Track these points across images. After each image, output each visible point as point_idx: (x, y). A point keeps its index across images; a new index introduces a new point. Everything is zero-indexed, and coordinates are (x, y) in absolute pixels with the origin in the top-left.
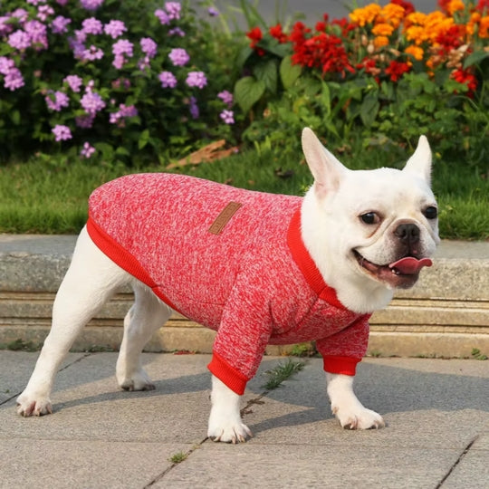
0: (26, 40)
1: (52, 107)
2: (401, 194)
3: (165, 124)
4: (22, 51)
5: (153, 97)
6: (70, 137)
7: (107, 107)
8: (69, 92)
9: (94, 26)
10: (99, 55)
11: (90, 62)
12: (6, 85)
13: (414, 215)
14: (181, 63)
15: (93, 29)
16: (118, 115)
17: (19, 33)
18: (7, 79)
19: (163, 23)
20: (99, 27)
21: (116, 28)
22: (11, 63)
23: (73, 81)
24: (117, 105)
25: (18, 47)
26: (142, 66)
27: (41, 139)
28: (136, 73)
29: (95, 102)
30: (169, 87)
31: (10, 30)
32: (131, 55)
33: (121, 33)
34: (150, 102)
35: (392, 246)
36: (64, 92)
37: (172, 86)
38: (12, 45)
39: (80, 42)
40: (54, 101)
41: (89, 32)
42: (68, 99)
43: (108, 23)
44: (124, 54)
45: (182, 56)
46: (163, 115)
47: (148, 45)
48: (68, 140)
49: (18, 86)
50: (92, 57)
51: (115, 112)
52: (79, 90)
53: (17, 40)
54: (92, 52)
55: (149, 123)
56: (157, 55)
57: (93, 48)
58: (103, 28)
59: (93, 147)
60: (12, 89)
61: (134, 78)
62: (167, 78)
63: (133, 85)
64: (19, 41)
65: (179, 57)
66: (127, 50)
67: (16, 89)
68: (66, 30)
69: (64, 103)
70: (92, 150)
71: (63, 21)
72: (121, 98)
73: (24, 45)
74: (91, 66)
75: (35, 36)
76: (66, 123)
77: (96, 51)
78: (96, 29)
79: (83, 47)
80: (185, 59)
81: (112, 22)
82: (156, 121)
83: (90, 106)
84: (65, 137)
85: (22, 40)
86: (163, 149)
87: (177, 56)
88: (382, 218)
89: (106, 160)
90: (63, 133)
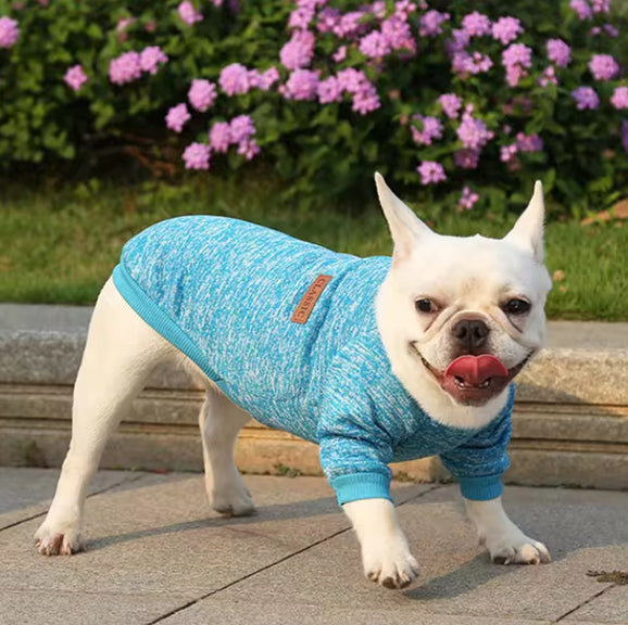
0: (383, 44)
1: (419, 138)
2: (474, 279)
3: (583, 161)
4: (379, 60)
5: (565, 124)
6: (444, 177)
7: (496, 138)
8: (443, 118)
9: (479, 25)
10: (486, 65)
11: (472, 75)
12: (355, 107)
13: (487, 308)
14: (606, 76)
15: (477, 29)
16: (513, 149)
17: (375, 35)
18: (357, 98)
19: (582, 17)
20: (485, 26)
21: (508, 28)
22: (361, 76)
23: (449, 102)
24: (513, 135)
25: (372, 54)
26: (544, 82)
27: (406, 182)
28: (537, 91)
29: (476, 133)
30: (587, 108)
31: (362, 32)
32: (529, 65)
33: (514, 37)
34: (561, 130)
35: (446, 349)
36: (437, 117)
37: (592, 106)
38: (365, 53)
39: (460, 46)
40: (421, 130)
41: (472, 33)
42: (442, 127)
43: (497, 21)
44: (519, 64)
45: (608, 65)
46: (580, 148)
47: (557, 49)
48: (441, 182)
49: (371, 108)
50: (475, 69)
51: (508, 145)
52: (456, 115)
53: (372, 45)
54: (475, 62)
55: (559, 160)
56: (571, 65)
57: (478, 55)
58: (490, 26)
59: (477, 192)
60: (364, 112)
61: (535, 97)
62: (586, 96)
63: (535, 107)
64: (374, 46)
65: (603, 68)
66: (522, 59)
67: (368, 112)
68: (440, 31)
69: (437, 134)
70: (474, 198)
71: (436, 18)
72: (518, 125)
73: (381, 51)
74: (474, 81)
75: (395, 39)
76: (439, 160)
77: (482, 59)
78: (482, 28)
79: (465, 53)
80: (612, 69)
81: (503, 21)
82: (569, 157)
83: (470, 138)
84: (436, 178)
85: (378, 45)
86: (579, 196)
87: (601, 65)
88: (441, 307)
89: (496, 213)
90: (432, 172)
